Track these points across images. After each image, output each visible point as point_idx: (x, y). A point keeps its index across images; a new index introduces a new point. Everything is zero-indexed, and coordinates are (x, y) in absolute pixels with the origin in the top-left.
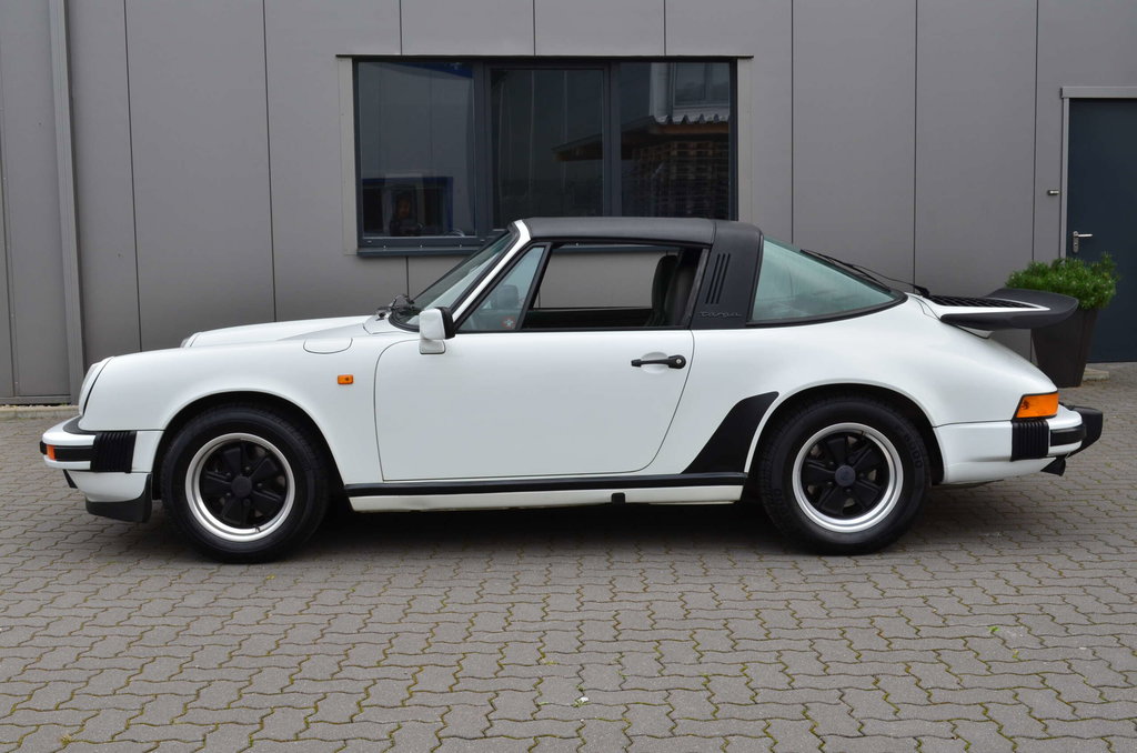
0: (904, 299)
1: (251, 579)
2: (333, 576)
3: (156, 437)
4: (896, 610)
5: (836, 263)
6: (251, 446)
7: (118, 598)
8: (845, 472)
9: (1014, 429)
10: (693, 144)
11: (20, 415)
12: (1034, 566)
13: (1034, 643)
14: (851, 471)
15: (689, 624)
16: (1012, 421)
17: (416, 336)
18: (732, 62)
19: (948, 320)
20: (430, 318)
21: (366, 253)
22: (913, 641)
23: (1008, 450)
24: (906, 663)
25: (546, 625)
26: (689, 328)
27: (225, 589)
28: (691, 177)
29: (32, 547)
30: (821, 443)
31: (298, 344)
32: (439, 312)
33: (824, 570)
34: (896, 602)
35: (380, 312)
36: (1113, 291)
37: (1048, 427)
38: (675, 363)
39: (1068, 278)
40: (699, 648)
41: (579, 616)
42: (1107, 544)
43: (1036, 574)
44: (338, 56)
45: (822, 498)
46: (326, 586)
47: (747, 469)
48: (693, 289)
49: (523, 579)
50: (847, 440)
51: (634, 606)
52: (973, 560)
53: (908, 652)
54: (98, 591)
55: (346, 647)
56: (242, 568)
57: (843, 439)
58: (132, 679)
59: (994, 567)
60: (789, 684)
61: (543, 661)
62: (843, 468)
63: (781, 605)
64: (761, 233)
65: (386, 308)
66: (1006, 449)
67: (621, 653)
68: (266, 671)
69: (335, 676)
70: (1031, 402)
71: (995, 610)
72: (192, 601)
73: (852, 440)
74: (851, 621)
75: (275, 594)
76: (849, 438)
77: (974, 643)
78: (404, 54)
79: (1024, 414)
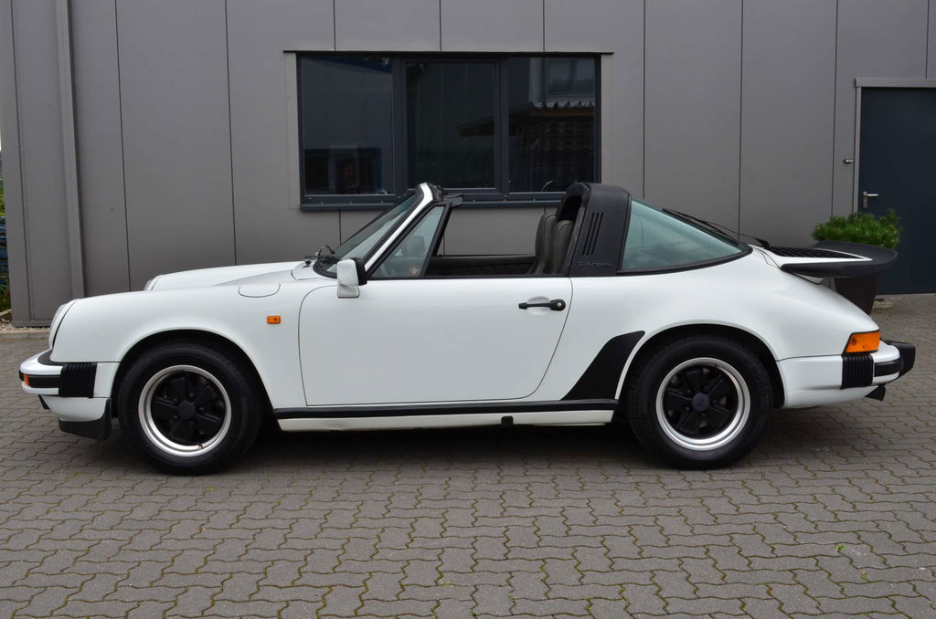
0: (750, 251)
1: (193, 491)
2: (263, 488)
3: (113, 368)
4: (751, 527)
5: (693, 220)
6: (195, 376)
7: (76, 510)
8: (700, 400)
9: (844, 361)
10: (562, 124)
11: (32, 336)
12: (863, 481)
13: (877, 563)
14: (706, 398)
15: (571, 541)
16: (843, 355)
17: (334, 282)
18: (596, 57)
19: (787, 269)
20: (346, 267)
21: (307, 207)
22: (770, 560)
23: (838, 380)
24: (766, 584)
25: (445, 542)
26: (568, 275)
27: (169, 501)
28: (561, 148)
29: (15, 457)
30: (680, 374)
31: (234, 289)
32: (353, 262)
33: (684, 485)
34: (750, 518)
35: (307, 260)
36: (897, 239)
37: (872, 361)
38: (556, 306)
39: (863, 228)
40: (580, 568)
41: (473, 532)
42: (921, 459)
43: (867, 489)
44: (285, 52)
45: (681, 421)
46: (256, 499)
47: (617, 397)
48: (571, 242)
49: (427, 493)
50: (702, 371)
51: (521, 522)
52: (809, 475)
53: (767, 572)
54: (61, 501)
55: (266, 565)
56: (186, 480)
57: (698, 371)
58: (70, 598)
59: (830, 482)
60: (664, 608)
61: (441, 581)
62: (699, 395)
63: (650, 521)
64: (629, 195)
65: (311, 257)
66: (837, 379)
67: (510, 573)
68: (192, 590)
69: (253, 598)
70: (858, 339)
71: (837, 526)
72: (140, 513)
73: (705, 371)
74: (714, 538)
75: (211, 507)
76: (704, 370)
77: (825, 562)
78: (337, 50)
79: (853, 349)
